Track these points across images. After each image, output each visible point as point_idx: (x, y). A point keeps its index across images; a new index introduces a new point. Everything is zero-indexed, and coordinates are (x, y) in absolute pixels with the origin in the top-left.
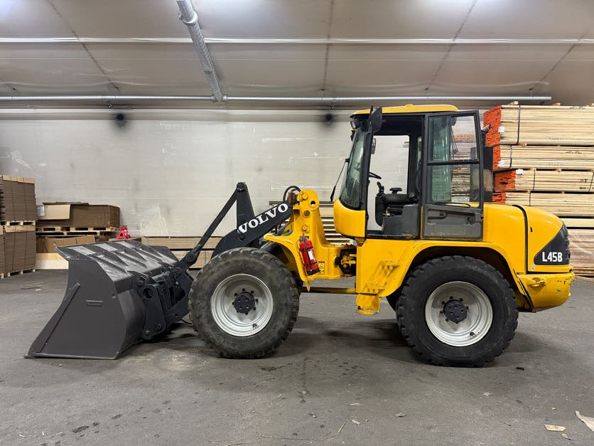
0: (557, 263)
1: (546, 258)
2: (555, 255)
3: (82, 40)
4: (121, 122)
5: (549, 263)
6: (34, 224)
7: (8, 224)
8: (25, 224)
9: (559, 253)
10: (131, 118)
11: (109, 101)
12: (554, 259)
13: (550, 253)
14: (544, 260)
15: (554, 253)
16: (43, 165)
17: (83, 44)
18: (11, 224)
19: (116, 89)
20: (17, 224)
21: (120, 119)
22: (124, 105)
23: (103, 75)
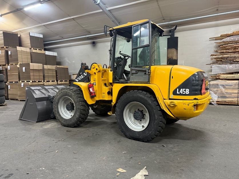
0: (185, 95)
1: (179, 92)
2: (184, 90)
3: (72, 17)
4: (94, 45)
5: (180, 94)
6: (68, 81)
7: (59, 81)
8: (65, 81)
9: (187, 89)
10: (97, 43)
11: (88, 37)
12: (184, 92)
13: (182, 89)
14: (178, 93)
15: (183, 89)
16: (74, 62)
17: (73, 19)
18: (60, 81)
19: (89, 33)
20: (63, 81)
21: (94, 43)
22: (94, 38)
23: (83, 28)
